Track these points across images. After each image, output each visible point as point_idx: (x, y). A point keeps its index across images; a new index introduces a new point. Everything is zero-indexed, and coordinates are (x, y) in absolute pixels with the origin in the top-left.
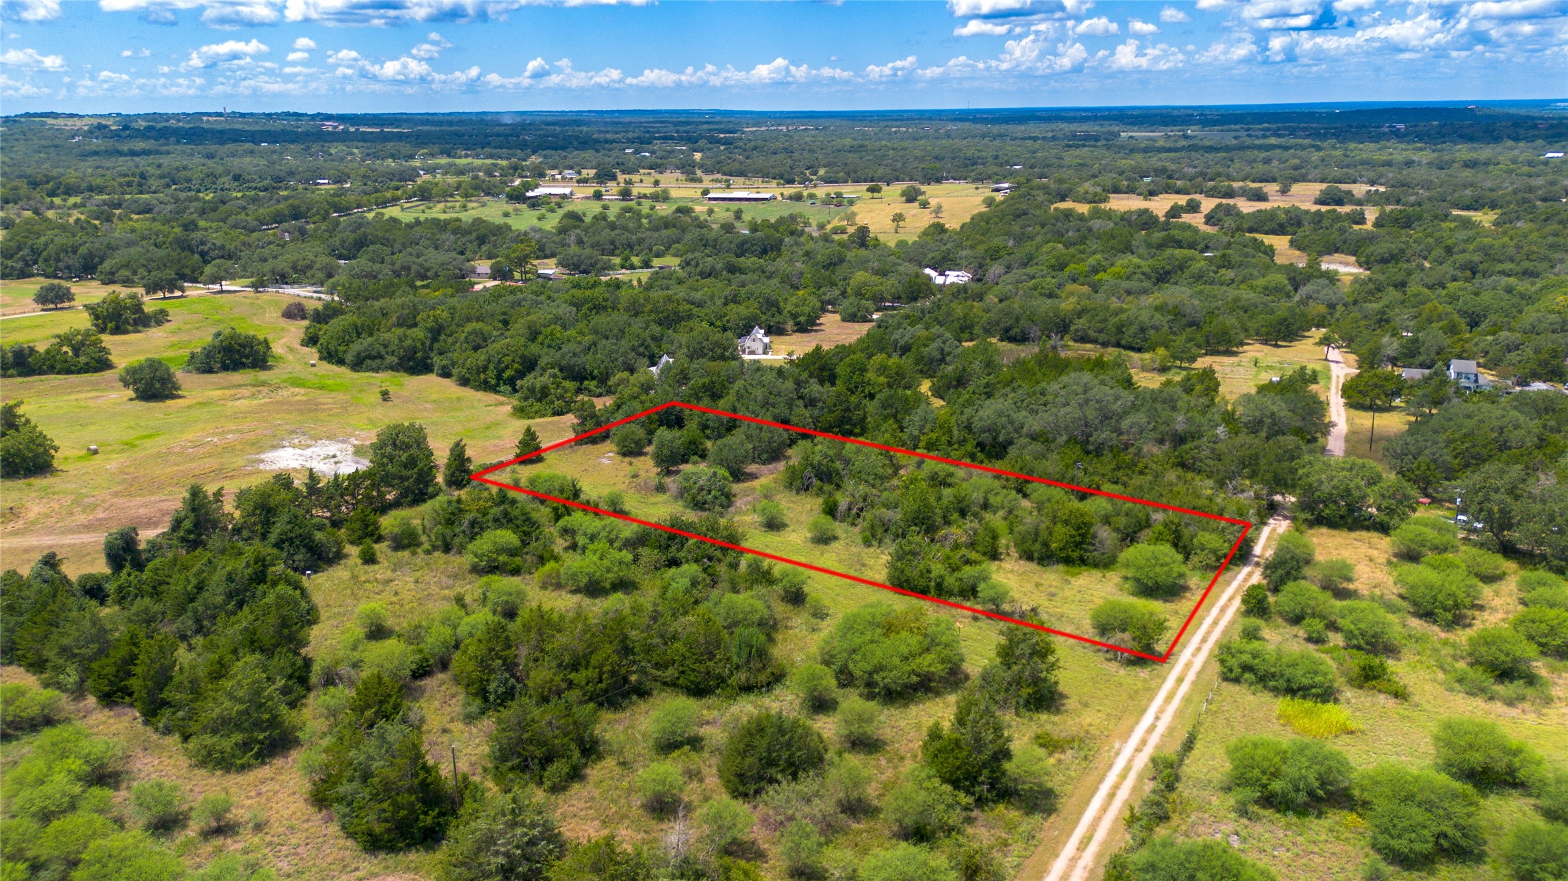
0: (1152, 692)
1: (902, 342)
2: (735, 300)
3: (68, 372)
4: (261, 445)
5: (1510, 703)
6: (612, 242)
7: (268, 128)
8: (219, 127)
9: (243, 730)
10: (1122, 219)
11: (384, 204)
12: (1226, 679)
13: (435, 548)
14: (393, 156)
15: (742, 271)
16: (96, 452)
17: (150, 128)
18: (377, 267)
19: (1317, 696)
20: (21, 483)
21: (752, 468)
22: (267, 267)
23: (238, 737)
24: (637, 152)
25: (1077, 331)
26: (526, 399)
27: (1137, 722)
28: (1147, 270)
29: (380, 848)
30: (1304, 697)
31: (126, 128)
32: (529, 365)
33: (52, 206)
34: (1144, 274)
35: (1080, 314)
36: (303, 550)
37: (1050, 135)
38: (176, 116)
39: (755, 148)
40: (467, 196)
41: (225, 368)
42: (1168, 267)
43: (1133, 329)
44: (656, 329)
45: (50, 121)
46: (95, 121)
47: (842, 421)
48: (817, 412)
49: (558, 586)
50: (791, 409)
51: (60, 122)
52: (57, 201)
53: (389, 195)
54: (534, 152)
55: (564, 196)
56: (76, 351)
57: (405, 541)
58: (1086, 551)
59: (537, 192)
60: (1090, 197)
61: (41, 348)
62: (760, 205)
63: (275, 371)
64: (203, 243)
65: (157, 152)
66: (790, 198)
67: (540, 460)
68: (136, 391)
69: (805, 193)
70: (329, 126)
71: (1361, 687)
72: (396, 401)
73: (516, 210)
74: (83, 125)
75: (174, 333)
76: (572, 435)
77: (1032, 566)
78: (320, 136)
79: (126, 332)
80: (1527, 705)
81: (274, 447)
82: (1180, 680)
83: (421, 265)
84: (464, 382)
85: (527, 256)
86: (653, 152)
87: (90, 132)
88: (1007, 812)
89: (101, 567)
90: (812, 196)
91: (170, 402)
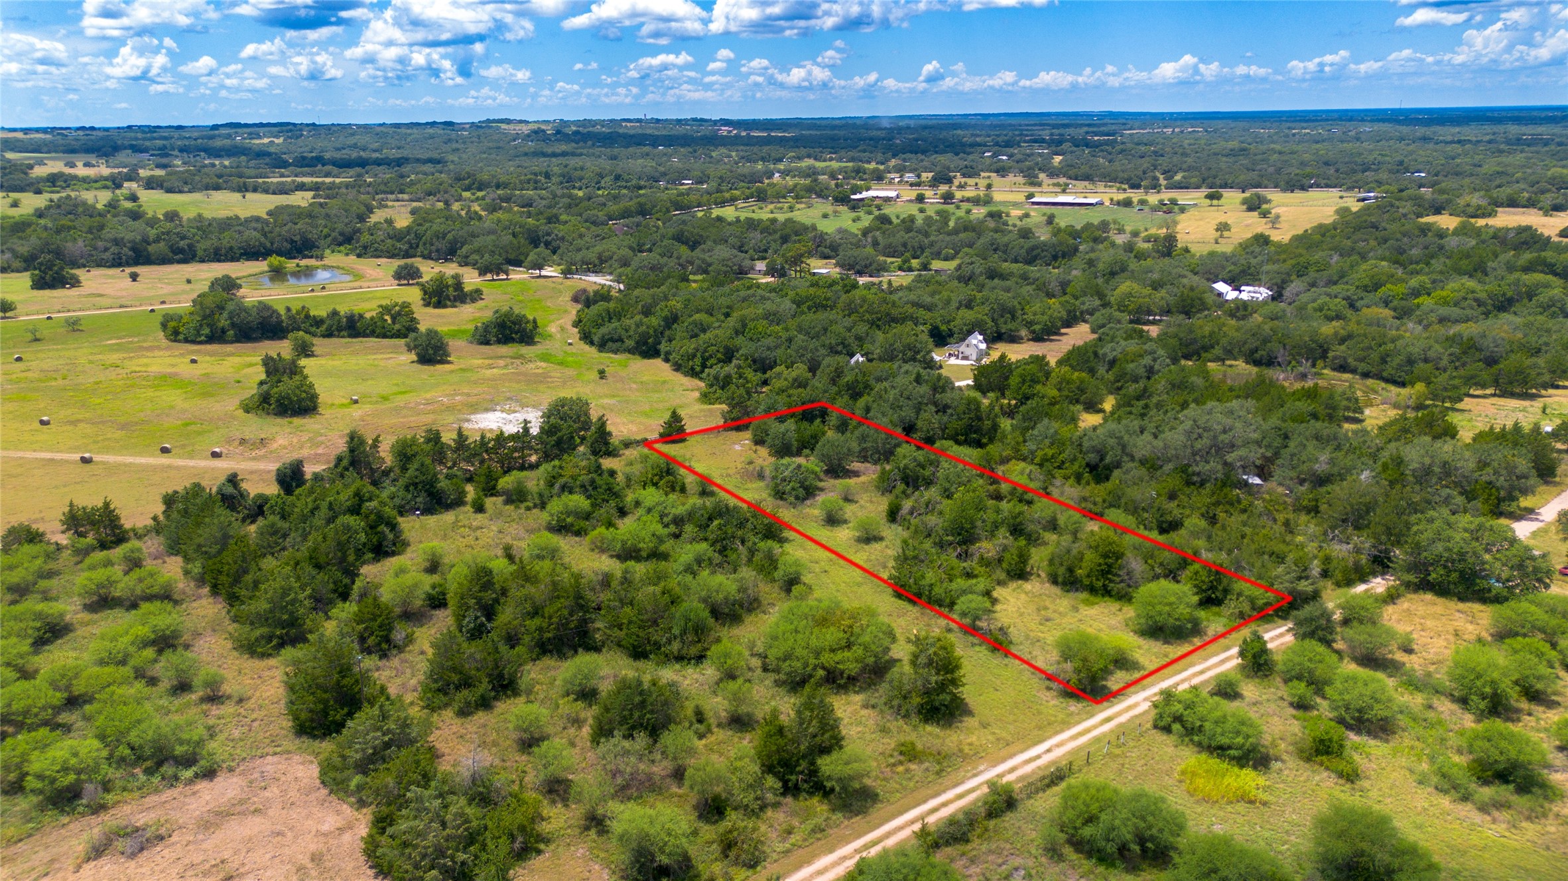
0: (1066, 725)
1: (1110, 357)
2: (969, 305)
3: (385, 336)
4: (476, 408)
5: (1483, 809)
6: (905, 245)
7: (673, 133)
8: (632, 132)
9: (269, 626)
10: (1494, 237)
11: (722, 203)
12: (1155, 727)
13: (535, 506)
14: (763, 159)
15: (1003, 277)
16: (356, 402)
17: (576, 133)
18: (664, 260)
19: (1232, 758)
20: (285, 421)
21: (856, 466)
22: (579, 257)
23: (264, 630)
24: (995, 155)
25: (1335, 358)
26: (711, 386)
27: (1022, 751)
28: (1482, 296)
29: (306, 733)
30: (1219, 756)
31: (558, 132)
32: (729, 356)
33: (460, 199)
34: (1476, 300)
35: (1343, 341)
36: (423, 494)
37: (1488, 138)
38: (602, 123)
39: (1122, 152)
40: (797, 197)
41: (499, 342)
42: (1509, 294)
43: (1397, 361)
44: (862, 329)
45: (504, 126)
46: (535, 127)
47: (970, 429)
48: (945, 418)
49: (603, 551)
50: (918, 413)
51: (512, 126)
52: (466, 194)
53: (727, 195)
54: (894, 156)
55: (887, 200)
56: (394, 319)
57: (516, 497)
58: (1111, 581)
59: (865, 195)
60: (1470, 210)
61: (368, 316)
62: (1083, 210)
63: (539, 346)
64: (548, 234)
65: (573, 154)
66: (1119, 203)
67: (682, 440)
68: (418, 355)
69: (1135, 200)
70: (724, 131)
71: (1308, 760)
72: (610, 379)
73: (835, 212)
74: (525, 129)
75: (481, 309)
76: (721, 422)
77: (1056, 590)
78: (713, 140)
79: (445, 306)
80: (1505, 815)
81: (487, 410)
82: (1108, 720)
83: (703, 261)
84: (677, 368)
85: (802, 255)
86: (1010, 156)
87: (528, 136)
88: (818, 807)
89: (272, 490)
90: (1143, 202)
91: (439, 367)
